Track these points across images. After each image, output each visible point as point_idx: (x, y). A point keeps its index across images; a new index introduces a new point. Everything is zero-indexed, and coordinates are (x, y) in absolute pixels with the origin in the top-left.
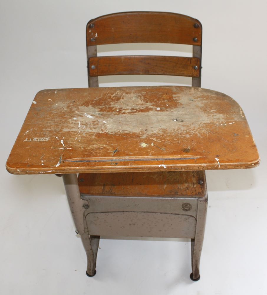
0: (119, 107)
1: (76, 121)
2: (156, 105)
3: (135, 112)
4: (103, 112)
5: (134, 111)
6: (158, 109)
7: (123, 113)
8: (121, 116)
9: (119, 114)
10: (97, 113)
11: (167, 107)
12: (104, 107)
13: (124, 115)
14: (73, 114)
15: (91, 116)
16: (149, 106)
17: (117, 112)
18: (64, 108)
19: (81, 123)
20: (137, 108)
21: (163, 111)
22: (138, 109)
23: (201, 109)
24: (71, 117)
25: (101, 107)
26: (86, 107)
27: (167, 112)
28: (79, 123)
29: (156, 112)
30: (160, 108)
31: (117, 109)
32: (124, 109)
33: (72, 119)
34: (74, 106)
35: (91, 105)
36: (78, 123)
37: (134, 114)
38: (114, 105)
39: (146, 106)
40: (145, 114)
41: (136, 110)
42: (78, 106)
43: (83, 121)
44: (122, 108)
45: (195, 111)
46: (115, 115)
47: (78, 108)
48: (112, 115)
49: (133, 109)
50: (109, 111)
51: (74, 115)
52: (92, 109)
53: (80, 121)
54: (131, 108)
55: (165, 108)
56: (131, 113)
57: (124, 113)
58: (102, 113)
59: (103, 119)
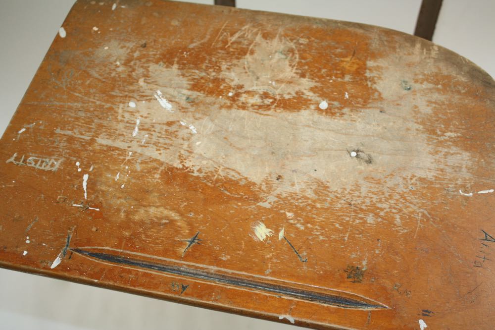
0: (236, 82)
1: (132, 113)
2: (322, 90)
3: (268, 107)
4: (198, 94)
5: (268, 101)
6: (324, 105)
7: (240, 104)
8: (234, 115)
9: (230, 107)
10: (184, 95)
11: (345, 103)
12: (203, 74)
13: (243, 113)
14: (131, 88)
15: (170, 101)
16: (305, 91)
17: (228, 98)
18: (118, 63)
19: (141, 123)
20: (277, 92)
21: (333, 114)
22: (278, 97)
23: (423, 123)
24: (126, 96)
25: (198, 74)
26: (165, 70)
27: (341, 122)
28: (138, 122)
29: (316, 116)
30: (329, 104)
31: (230, 87)
32: (246, 92)
33: (126, 105)
34: (140, 61)
35: (178, 63)
36: (135, 124)
37: (265, 113)
38: (227, 73)
39: (297, 89)
40: (290, 116)
41: (271, 100)
42: (148, 61)
43: (146, 117)
44: (241, 87)
45: (408, 129)
46: (221, 107)
47: (147, 69)
48: (217, 106)
49: (266, 95)
50: (211, 92)
51: (133, 91)
52: (177, 78)
53: (142, 116)
54: (261, 89)
55: (339, 106)
56: (260, 107)
57: (244, 107)
58: (195, 94)
59: (191, 119)
